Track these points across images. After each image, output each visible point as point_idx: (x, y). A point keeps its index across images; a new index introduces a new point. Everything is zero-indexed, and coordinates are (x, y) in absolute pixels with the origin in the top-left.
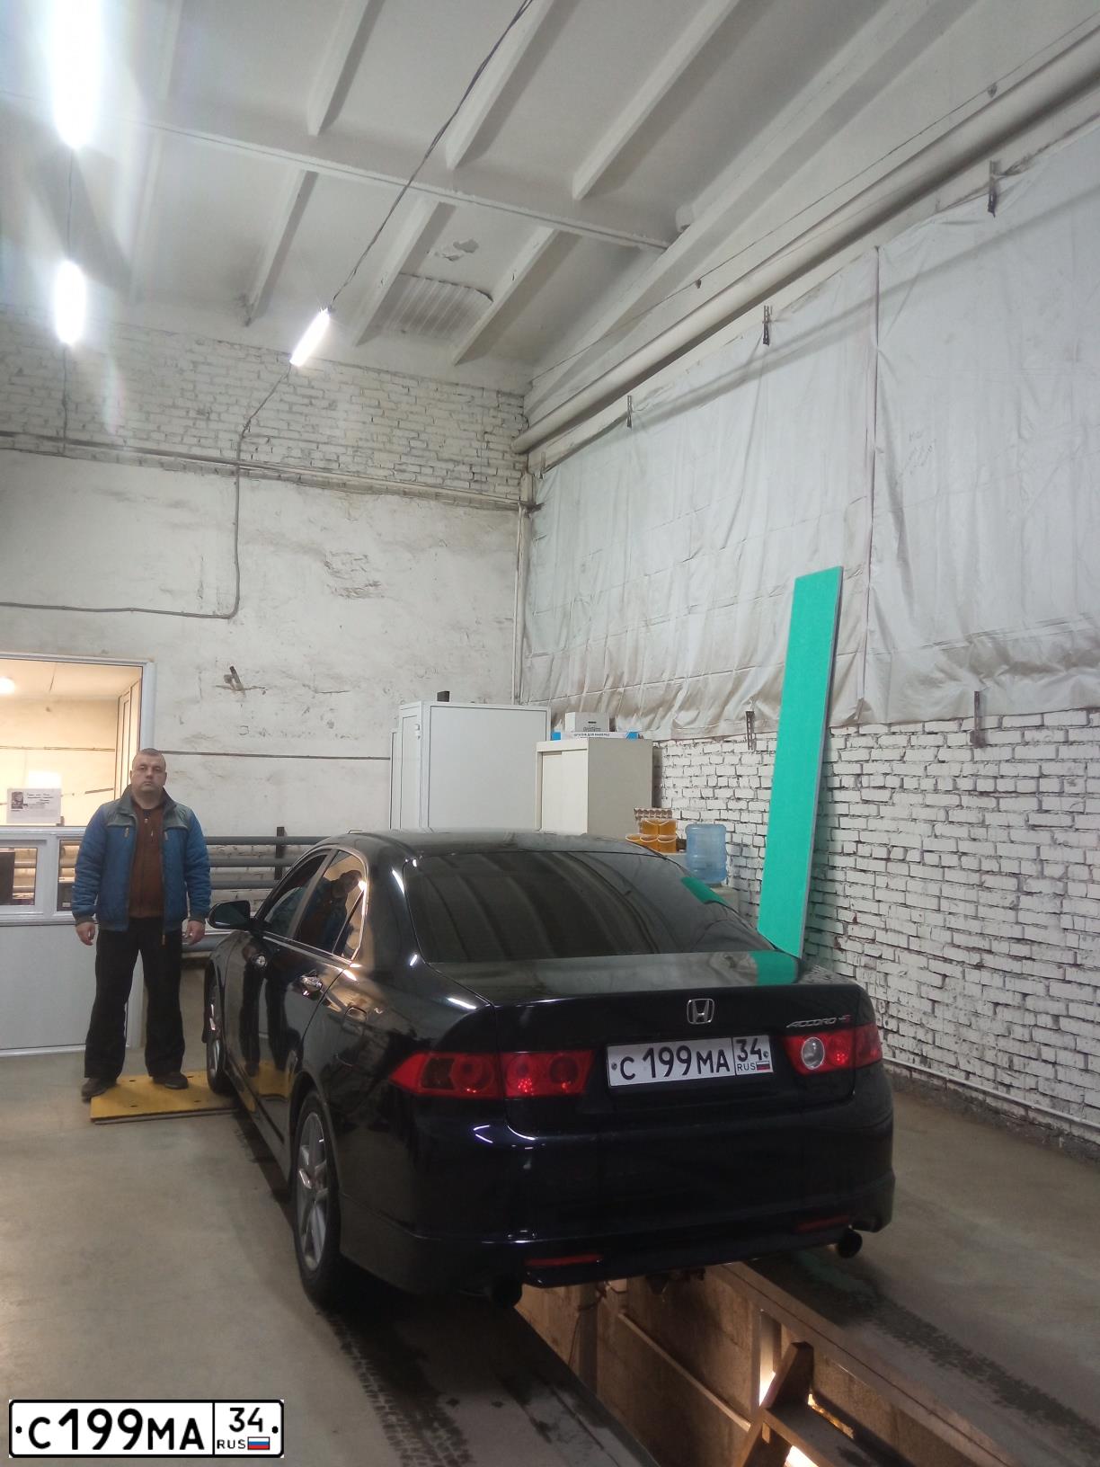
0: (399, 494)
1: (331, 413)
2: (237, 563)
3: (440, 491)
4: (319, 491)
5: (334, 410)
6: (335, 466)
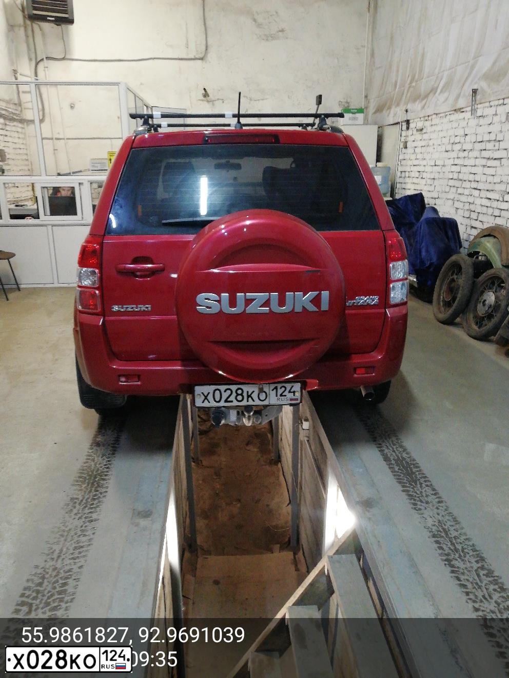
2: (205, 24)
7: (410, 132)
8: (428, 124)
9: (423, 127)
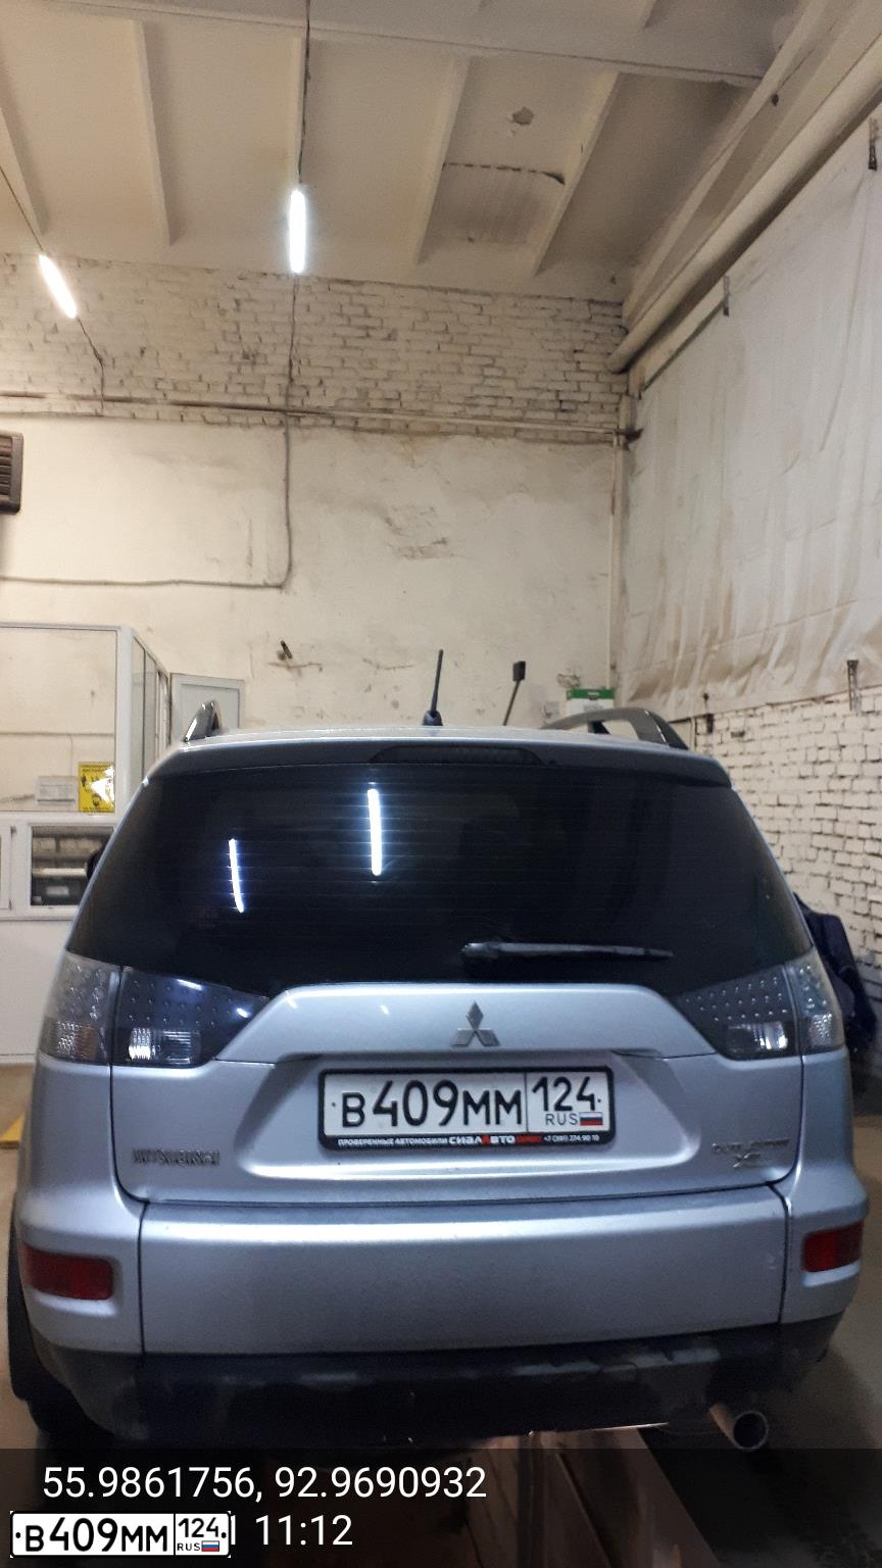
0: (469, 434)
1: (390, 344)
2: (288, 524)
3: (521, 425)
4: (379, 436)
5: (395, 340)
6: (395, 406)
7: (715, 738)
8: (754, 722)
9: (746, 729)
